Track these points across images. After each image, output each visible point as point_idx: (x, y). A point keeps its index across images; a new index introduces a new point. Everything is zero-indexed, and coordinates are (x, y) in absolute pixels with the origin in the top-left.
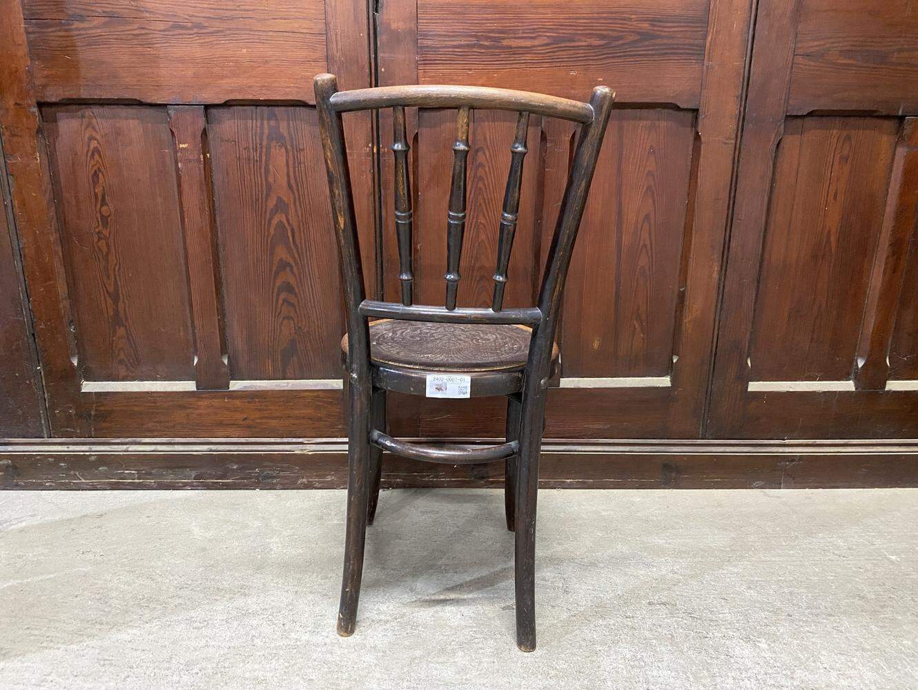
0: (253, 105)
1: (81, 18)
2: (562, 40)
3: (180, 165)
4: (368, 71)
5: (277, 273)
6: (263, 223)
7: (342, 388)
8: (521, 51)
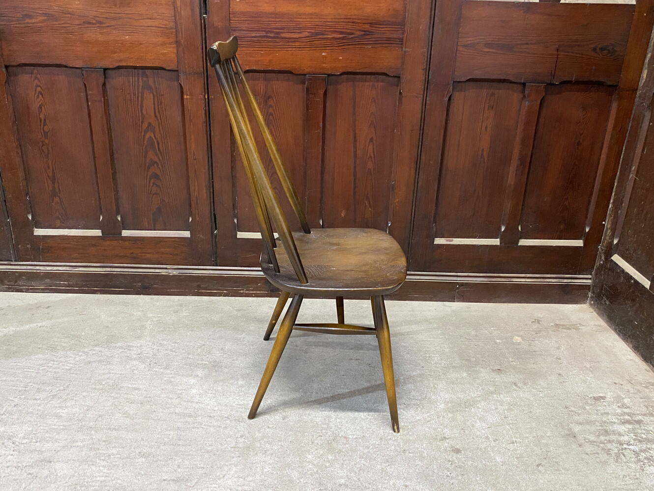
0: (133, 68)
1: (30, 17)
2: (317, 34)
3: (89, 103)
4: (200, 50)
5: (149, 168)
6: (140, 138)
7: (190, 236)
8: (293, 40)
